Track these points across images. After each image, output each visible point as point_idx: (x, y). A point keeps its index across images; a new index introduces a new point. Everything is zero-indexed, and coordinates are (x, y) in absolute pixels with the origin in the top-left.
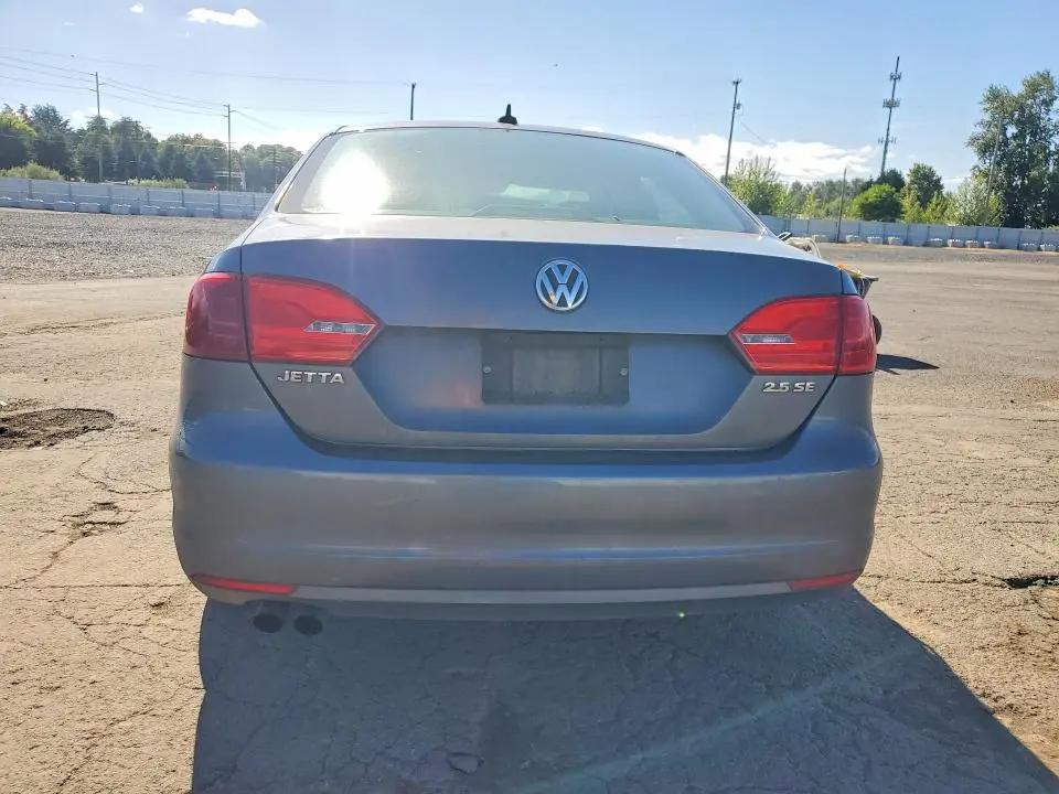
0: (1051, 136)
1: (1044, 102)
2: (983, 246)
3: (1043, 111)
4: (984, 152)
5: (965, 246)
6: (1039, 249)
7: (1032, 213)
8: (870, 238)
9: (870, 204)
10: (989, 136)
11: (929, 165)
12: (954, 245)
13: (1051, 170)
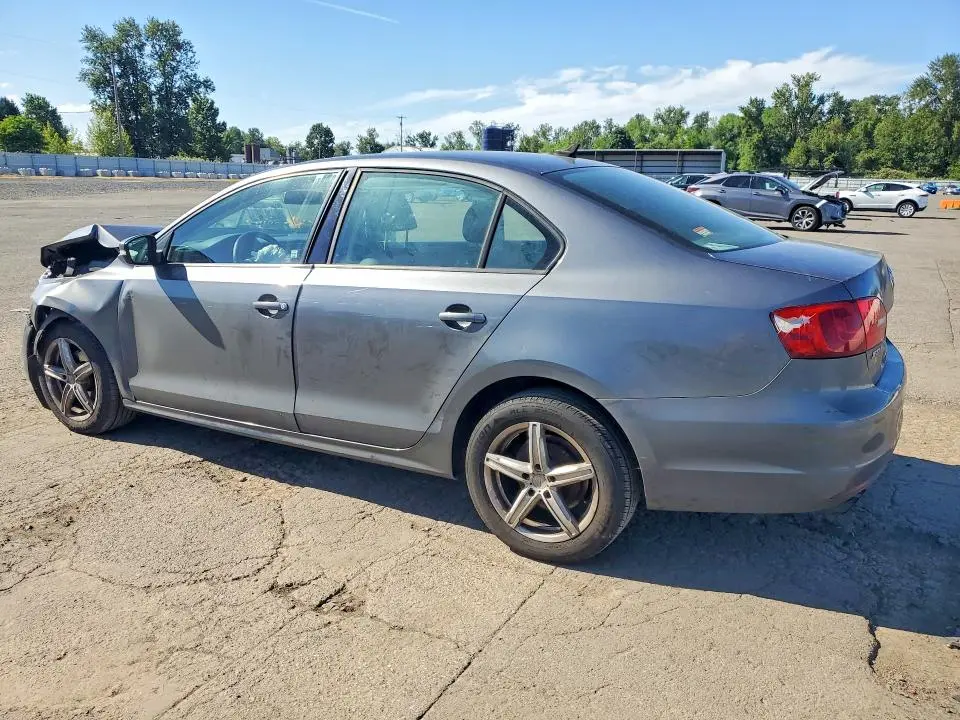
0: (149, 78)
1: (136, 47)
2: (127, 175)
3: (137, 54)
4: (98, 88)
5: (112, 175)
6: (172, 176)
7: (151, 145)
8: (20, 170)
9: (10, 134)
10: (97, 73)
11: (42, 96)
12: (104, 174)
13: (155, 108)
